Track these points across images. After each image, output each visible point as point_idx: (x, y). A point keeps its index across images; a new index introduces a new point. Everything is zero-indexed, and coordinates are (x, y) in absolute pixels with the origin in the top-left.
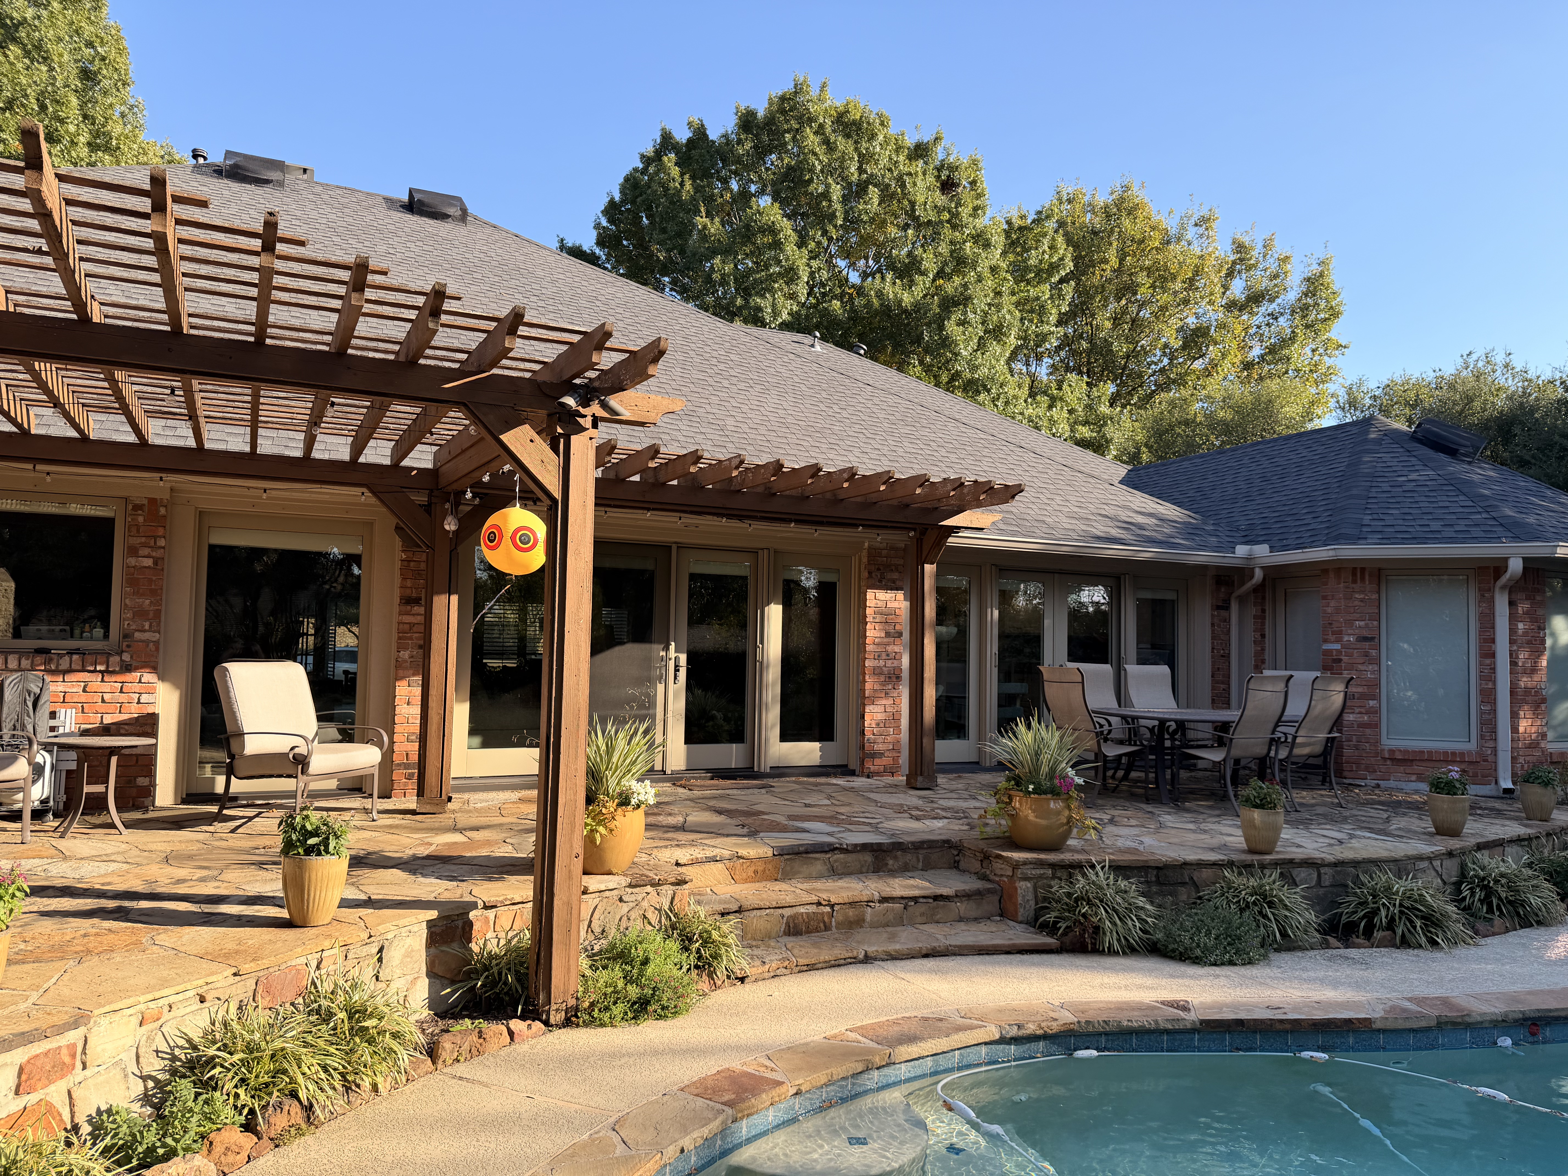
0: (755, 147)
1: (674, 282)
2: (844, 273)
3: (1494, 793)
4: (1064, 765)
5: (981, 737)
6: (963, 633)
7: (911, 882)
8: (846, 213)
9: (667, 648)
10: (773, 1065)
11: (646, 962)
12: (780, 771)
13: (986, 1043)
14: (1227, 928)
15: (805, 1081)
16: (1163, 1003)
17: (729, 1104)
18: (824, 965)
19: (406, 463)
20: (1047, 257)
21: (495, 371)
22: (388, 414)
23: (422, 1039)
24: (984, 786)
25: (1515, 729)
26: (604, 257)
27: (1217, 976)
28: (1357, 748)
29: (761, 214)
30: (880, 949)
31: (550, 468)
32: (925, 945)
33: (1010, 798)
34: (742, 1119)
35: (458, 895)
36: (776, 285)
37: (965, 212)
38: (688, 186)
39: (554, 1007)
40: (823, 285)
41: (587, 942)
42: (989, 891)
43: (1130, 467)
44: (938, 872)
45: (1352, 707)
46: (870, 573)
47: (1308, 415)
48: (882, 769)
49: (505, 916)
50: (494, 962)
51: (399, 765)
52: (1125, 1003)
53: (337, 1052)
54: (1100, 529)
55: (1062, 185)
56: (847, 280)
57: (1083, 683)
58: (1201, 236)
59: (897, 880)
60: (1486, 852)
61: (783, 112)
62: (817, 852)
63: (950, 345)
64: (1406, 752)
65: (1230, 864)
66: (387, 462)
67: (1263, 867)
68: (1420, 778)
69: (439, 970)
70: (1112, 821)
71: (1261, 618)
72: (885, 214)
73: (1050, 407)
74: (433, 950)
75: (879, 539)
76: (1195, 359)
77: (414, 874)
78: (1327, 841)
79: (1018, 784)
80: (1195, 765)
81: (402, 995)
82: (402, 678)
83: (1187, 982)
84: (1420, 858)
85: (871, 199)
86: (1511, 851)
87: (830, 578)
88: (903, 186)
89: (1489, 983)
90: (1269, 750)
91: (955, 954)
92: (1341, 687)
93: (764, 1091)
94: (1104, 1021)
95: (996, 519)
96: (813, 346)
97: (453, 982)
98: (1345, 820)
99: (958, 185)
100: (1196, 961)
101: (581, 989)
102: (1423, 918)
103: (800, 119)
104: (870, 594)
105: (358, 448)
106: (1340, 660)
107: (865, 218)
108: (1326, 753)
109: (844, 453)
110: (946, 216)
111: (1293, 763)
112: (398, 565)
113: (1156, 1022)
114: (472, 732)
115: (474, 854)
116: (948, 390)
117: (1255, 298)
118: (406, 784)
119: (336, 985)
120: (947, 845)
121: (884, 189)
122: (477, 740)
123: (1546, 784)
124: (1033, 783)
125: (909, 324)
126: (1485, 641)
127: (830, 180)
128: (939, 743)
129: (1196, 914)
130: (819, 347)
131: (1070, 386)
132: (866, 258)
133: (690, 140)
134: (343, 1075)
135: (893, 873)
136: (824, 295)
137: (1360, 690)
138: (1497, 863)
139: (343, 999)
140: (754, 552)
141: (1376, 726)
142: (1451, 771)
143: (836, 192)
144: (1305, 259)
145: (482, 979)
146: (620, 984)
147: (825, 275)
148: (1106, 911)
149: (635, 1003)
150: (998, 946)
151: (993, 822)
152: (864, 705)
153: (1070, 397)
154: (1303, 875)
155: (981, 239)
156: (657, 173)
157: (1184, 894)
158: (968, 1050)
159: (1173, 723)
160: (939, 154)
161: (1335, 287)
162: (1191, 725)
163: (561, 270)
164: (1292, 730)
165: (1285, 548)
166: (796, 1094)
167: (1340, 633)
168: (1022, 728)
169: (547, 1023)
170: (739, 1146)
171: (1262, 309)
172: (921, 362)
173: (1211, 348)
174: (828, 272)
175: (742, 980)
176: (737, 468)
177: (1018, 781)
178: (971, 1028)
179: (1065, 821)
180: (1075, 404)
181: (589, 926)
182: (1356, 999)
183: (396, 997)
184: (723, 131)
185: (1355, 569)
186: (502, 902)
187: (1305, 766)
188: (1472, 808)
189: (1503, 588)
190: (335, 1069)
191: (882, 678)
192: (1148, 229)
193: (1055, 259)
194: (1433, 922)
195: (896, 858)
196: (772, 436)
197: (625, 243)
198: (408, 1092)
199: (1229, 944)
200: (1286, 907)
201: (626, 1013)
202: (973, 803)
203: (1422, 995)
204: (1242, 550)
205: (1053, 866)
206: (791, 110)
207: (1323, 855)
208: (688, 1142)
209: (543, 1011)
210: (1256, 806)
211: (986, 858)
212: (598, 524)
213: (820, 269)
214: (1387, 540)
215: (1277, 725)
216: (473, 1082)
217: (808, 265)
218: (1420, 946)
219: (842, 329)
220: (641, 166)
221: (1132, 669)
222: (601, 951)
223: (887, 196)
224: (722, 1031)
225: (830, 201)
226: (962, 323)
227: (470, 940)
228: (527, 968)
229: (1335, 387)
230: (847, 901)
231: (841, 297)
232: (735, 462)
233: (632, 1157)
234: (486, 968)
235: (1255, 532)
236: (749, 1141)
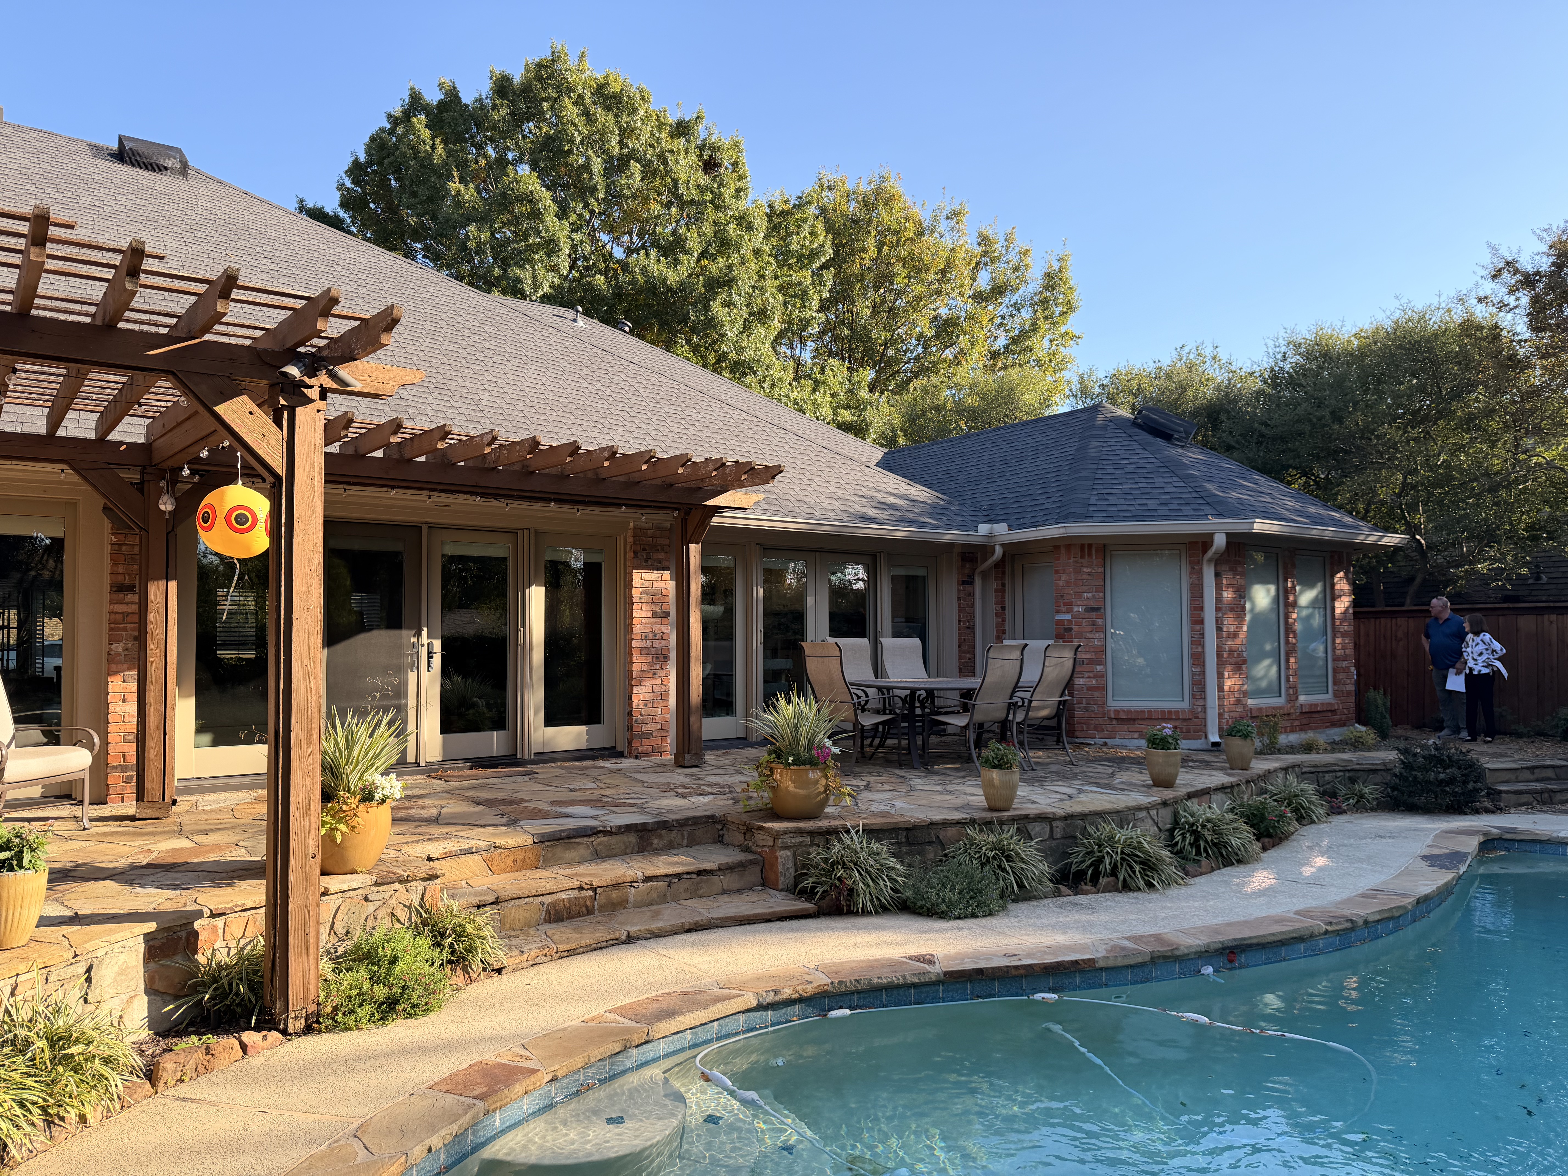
0: (512, 114)
1: (426, 249)
2: (608, 247)
3: (1204, 747)
4: (821, 736)
5: (747, 714)
6: (730, 612)
7: (676, 859)
8: (608, 187)
9: (418, 634)
10: (528, 1054)
11: (394, 961)
12: (545, 757)
13: (743, 1012)
14: (969, 883)
15: (560, 1067)
16: (910, 958)
17: (481, 1097)
18: (585, 949)
19: (112, 437)
20: (808, 243)
21: (208, 337)
22: (86, 382)
23: (139, 1062)
24: (749, 761)
25: (1221, 688)
26: (348, 220)
27: (960, 929)
28: (1086, 709)
29: (518, 182)
30: (643, 928)
31: (273, 442)
32: (688, 919)
33: (772, 770)
34: (494, 1110)
35: (180, 905)
36: (536, 257)
37: (727, 193)
38: (440, 149)
39: (292, 1015)
40: (586, 259)
41: (330, 945)
42: (751, 862)
43: (886, 450)
44: (703, 847)
45: (1081, 672)
46: (635, 553)
47: (1046, 403)
48: (650, 749)
49: (236, 924)
50: (224, 973)
51: (114, 768)
52: (876, 960)
53: (36, 1085)
54: (858, 508)
55: (823, 172)
56: (611, 254)
57: (841, 656)
58: (952, 229)
59: (661, 858)
60: (1195, 800)
61: (539, 79)
62: (580, 837)
63: (716, 325)
64: (1129, 712)
65: (972, 822)
66: (91, 435)
67: (1001, 823)
68: (1141, 736)
69: (159, 986)
70: (867, 787)
71: (1001, 591)
72: (648, 190)
73: (814, 391)
74: (152, 965)
75: (643, 518)
76: (947, 347)
77: (131, 884)
78: (1059, 796)
79: (779, 757)
80: (945, 730)
81: (116, 1016)
82: (115, 673)
83: (933, 935)
84: (1139, 808)
85: (632, 174)
86: (1217, 797)
87: (595, 558)
88: (665, 163)
89: (1196, 918)
90: (1008, 714)
91: (717, 927)
92: (1068, 654)
93: (518, 1080)
94: (856, 980)
95: (758, 499)
96: (575, 320)
97: (176, 998)
98: (1075, 776)
99: (720, 166)
100: (942, 916)
101: (323, 994)
102: (1141, 863)
103: (558, 88)
104: (636, 574)
105: (55, 421)
106: (1070, 630)
107: (627, 193)
108: (1058, 715)
109: (608, 431)
110: (709, 196)
111: (1029, 726)
112: (107, 549)
113: (904, 977)
114: (200, 730)
115: (202, 860)
116: (715, 371)
117: (998, 290)
118: (123, 788)
119: (35, 1012)
120: (711, 820)
121: (647, 165)
122: (207, 738)
123: (1246, 736)
124: (793, 755)
125: (675, 302)
126: (1195, 609)
127: (591, 152)
128: (705, 721)
129: (942, 871)
130: (582, 322)
131: (832, 370)
132: (630, 234)
133: (441, 102)
134: (44, 1109)
135: (657, 852)
136: (587, 268)
137: (1088, 656)
138: (1204, 810)
139: (42, 1026)
140: (514, 532)
141: (1102, 689)
142: (1164, 728)
143: (597, 165)
144: (1045, 255)
145: (210, 991)
146: (366, 985)
147: (587, 248)
148: (860, 874)
149: (382, 1003)
150: (758, 914)
151: (755, 795)
152: (632, 686)
153: (831, 381)
154: (1037, 829)
155: (744, 221)
156: (405, 134)
157: (931, 853)
158: (727, 1020)
159: (923, 692)
160: (700, 133)
161: (1072, 283)
162: (942, 693)
163: (296, 232)
164: (1028, 695)
165: (1022, 526)
166: (552, 1080)
167: (1071, 604)
168: (782, 702)
169: (285, 1032)
170: (493, 1138)
171: (1006, 300)
172: (688, 341)
173: (961, 337)
174: (591, 246)
175: (499, 971)
176: (489, 444)
177: (779, 754)
178: (729, 998)
179: (822, 789)
180: (837, 389)
181: (332, 928)
182: (1083, 941)
183: (109, 1019)
184: (477, 96)
185: (1082, 546)
186: (231, 909)
187: (1040, 727)
188: (1184, 760)
189: (1210, 560)
190: (34, 1103)
191: (650, 659)
192: (903, 221)
193: (815, 245)
194: (1149, 867)
195: (660, 837)
196: (530, 412)
197: (372, 205)
198: (123, 1120)
199: (971, 898)
200: (1023, 860)
201: (373, 1015)
202: (739, 778)
203: (1139, 933)
204: (983, 529)
205: (811, 833)
206: (549, 78)
207: (1054, 810)
208: (435, 1141)
209: (280, 1020)
210: (995, 767)
211: (749, 830)
212: (328, 503)
213: (582, 242)
214: (1111, 518)
215: (1014, 692)
216: (200, 1101)
217: (570, 237)
218: (1140, 889)
219: (607, 304)
220: (388, 126)
221: (888, 642)
222: (346, 952)
223: (649, 172)
224: (476, 1024)
225: (591, 174)
226: (728, 304)
227: (195, 952)
228: (262, 977)
229: (1070, 375)
230: (609, 883)
231: (605, 272)
232: (488, 438)
233: (375, 1162)
234: (215, 979)
235: (996, 512)
236: (503, 1132)
